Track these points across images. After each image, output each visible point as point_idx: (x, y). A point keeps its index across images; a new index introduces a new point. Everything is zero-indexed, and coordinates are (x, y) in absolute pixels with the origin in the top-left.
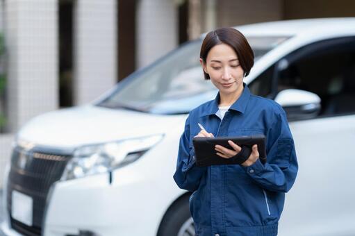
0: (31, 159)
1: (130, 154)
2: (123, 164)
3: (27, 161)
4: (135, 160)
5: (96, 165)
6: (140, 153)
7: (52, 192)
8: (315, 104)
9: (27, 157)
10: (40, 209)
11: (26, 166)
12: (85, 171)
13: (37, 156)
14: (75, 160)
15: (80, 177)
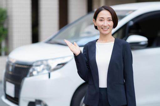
0: (14, 67)
1: (59, 65)
2: (55, 69)
3: (12, 68)
4: (61, 67)
5: (43, 69)
6: (63, 64)
7: (23, 82)
8: (145, 42)
9: (12, 66)
10: (18, 90)
11: (12, 70)
12: (38, 72)
13: (17, 65)
14: (33, 67)
15: (36, 75)
